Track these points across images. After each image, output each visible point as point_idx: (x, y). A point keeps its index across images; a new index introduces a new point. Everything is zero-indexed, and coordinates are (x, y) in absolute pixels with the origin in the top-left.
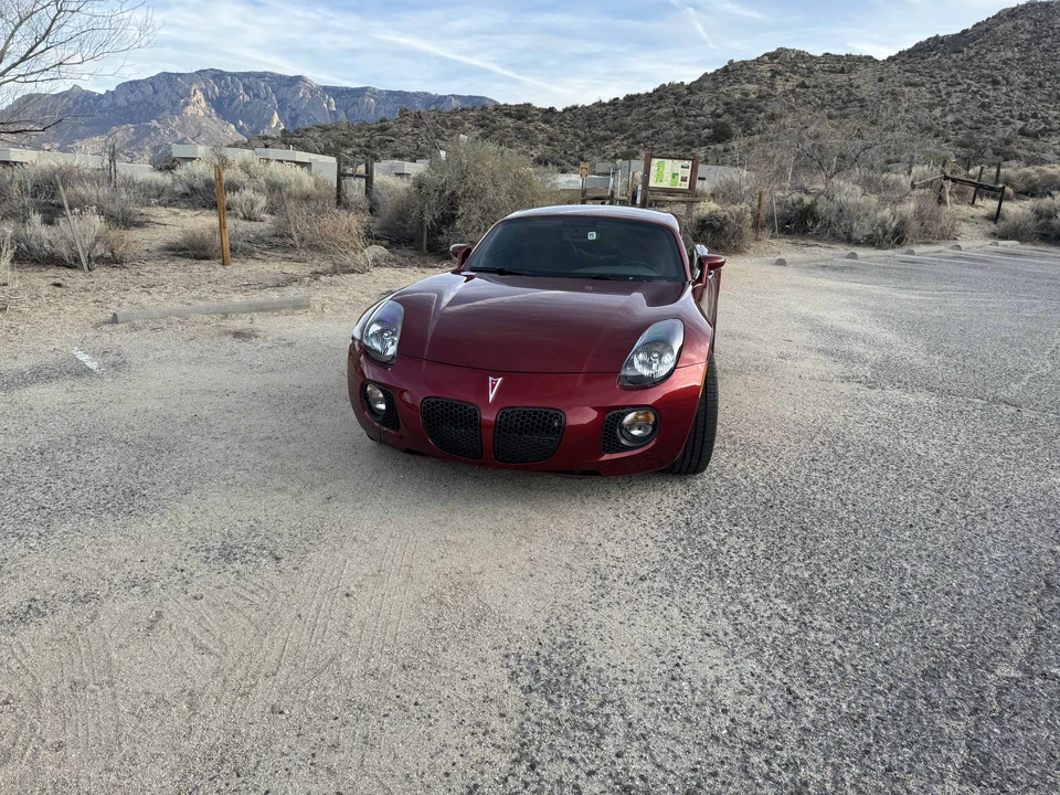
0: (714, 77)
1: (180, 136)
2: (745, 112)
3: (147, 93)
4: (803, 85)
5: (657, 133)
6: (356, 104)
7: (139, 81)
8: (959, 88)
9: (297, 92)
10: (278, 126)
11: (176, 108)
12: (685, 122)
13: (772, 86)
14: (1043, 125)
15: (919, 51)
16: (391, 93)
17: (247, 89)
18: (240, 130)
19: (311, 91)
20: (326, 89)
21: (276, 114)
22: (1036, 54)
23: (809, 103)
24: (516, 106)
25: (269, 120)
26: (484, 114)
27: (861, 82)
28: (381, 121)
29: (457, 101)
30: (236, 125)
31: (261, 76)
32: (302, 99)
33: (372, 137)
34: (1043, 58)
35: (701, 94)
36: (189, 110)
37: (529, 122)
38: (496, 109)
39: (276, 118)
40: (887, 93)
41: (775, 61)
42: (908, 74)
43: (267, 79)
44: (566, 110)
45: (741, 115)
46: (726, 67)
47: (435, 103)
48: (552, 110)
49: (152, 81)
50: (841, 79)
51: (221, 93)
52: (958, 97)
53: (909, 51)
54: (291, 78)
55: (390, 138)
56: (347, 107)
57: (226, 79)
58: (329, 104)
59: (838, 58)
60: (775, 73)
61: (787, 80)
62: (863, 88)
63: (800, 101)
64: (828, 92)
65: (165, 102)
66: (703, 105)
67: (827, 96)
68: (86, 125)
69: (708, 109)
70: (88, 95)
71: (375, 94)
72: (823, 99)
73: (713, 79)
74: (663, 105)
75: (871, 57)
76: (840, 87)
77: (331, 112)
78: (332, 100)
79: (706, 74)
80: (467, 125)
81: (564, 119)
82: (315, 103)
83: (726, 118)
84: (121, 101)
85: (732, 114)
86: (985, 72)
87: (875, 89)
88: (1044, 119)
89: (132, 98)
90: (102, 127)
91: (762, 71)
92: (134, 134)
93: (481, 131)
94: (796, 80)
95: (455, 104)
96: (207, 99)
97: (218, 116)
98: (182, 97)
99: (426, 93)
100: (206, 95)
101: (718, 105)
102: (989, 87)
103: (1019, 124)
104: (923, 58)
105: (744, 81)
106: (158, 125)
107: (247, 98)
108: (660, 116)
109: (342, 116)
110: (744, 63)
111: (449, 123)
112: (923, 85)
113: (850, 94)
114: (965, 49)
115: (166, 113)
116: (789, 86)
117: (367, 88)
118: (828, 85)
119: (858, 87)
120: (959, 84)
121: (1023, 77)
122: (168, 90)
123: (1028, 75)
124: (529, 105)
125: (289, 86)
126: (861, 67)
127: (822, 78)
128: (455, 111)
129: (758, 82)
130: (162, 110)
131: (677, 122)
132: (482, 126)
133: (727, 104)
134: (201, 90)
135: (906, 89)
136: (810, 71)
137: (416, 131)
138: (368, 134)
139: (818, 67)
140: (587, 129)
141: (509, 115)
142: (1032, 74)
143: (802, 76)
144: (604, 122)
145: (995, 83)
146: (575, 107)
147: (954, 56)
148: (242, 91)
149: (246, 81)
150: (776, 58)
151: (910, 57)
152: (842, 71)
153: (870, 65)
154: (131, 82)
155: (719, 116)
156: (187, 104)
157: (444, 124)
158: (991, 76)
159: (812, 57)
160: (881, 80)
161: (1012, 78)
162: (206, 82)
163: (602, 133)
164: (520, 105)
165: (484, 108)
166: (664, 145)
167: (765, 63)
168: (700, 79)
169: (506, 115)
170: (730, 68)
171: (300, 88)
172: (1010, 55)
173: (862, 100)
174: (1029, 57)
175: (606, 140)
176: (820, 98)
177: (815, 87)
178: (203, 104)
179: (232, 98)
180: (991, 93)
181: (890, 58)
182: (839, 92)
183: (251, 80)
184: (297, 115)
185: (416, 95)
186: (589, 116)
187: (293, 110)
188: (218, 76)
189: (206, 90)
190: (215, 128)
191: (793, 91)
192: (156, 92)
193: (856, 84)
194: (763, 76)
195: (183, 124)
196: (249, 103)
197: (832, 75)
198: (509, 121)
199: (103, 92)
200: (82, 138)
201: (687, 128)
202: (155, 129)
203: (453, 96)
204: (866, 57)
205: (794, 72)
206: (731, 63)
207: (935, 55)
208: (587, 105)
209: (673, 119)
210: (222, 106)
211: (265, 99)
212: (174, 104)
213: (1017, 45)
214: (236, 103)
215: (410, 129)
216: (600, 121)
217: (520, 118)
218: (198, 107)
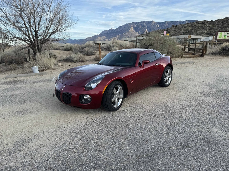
1: (128, 36)
3: (123, 28)
6: (164, 25)
7: (122, 26)
9: (151, 24)
10: (147, 32)
11: (128, 30)
16: (172, 22)
17: (141, 25)
18: (139, 33)
19: (154, 24)
20: (157, 23)
21: (146, 29)
24: (202, 21)
25: (145, 31)
26: (193, 24)
28: (167, 28)
29: (188, 22)
30: (138, 33)
31: (144, 22)
32: (152, 25)
36: (130, 31)
37: (205, 25)
38: (196, 23)
39: (146, 30)
43: (145, 22)
44: (215, 21)
47: (182, 23)
48: (212, 21)
49: (124, 26)
51: (136, 26)
54: (150, 21)
55: (169, 32)
56: (162, 26)
58: (158, 26)
65: (126, 29)
68: (113, 35)
70: (113, 30)
71: (168, 22)
77: (158, 28)
78: (158, 25)
80: (188, 27)
81: (215, 23)
82: (155, 26)
84: (119, 30)
89: (120, 29)
90: (115, 36)
92: (120, 36)
93: (192, 28)
95: (187, 22)
96: (134, 28)
97: (135, 31)
99: (180, 21)
100: (133, 27)
106: (124, 34)
107: (141, 27)
109: (160, 28)
111: (184, 27)
115: (126, 32)
117: (165, 22)
122: (127, 27)
124: (206, 20)
125: (150, 23)
128: (186, 24)
130: (125, 31)
132: (192, 27)
134: (133, 26)
137: (175, 30)
140: (222, 25)
141: (200, 24)
144: (227, 23)
146: (219, 20)
148: (140, 26)
149: (141, 23)
154: (120, 26)
156: (130, 29)
157: (182, 27)
162: (134, 24)
163: (226, 25)
164: (203, 21)
165: (193, 23)
169: (199, 24)
171: (152, 23)
175: (227, 27)
178: (133, 29)
179: (138, 27)
183: (142, 23)
185: (178, 21)
186: (223, 21)
187: (150, 28)
188: (136, 23)
190: (135, 34)
192: (124, 28)
195: (129, 33)
196: (141, 28)
198: (199, 25)
199: (116, 29)
200: (112, 38)
202: (124, 35)
203: (187, 21)
208: (222, 19)
210: (136, 29)
211: (145, 26)
212: (127, 30)
214: (139, 28)
215: (174, 30)
216: (226, 22)
217: (203, 24)
218: (132, 30)
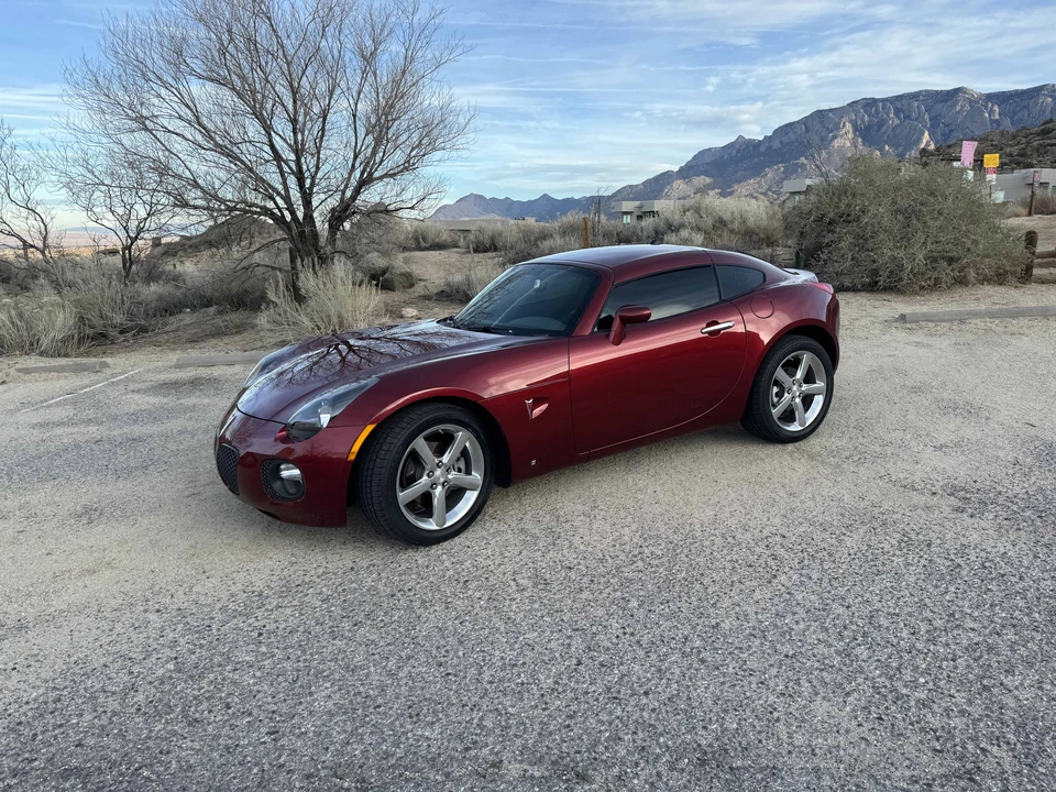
1: (825, 169)
3: (799, 132)
6: (1027, 107)
7: (793, 123)
9: (954, 106)
10: (928, 144)
11: (824, 142)
17: (897, 112)
19: (971, 101)
20: (991, 97)
21: (927, 133)
25: (919, 140)
28: (1045, 123)
31: (914, 96)
32: (959, 112)
33: (1028, 143)
36: (837, 143)
39: (926, 137)
43: (921, 98)
49: (805, 121)
51: (870, 121)
54: (948, 91)
56: (1014, 113)
57: (877, 106)
58: (991, 112)
65: (815, 139)
68: (745, 170)
70: (750, 143)
77: (992, 121)
78: (996, 108)
82: (974, 114)
84: (776, 144)
89: (785, 140)
90: (757, 171)
92: (783, 172)
96: (855, 129)
97: (864, 144)
98: (831, 132)
100: (854, 125)
106: (805, 162)
107: (897, 121)
109: (1007, 123)
115: (814, 149)
117: (1038, 90)
122: (819, 127)
125: (944, 101)
130: (810, 146)
134: (850, 122)
138: (1024, 140)
148: (892, 115)
149: (898, 104)
154: (786, 125)
156: (835, 137)
162: (856, 112)
171: (957, 102)
178: (851, 135)
179: (881, 124)
183: (901, 103)
184: (951, 131)
187: (947, 126)
188: (869, 104)
189: (856, 120)
192: (807, 130)
195: (829, 158)
196: (899, 126)
199: (761, 138)
200: (739, 182)
202: (803, 166)
210: (870, 134)
211: (916, 119)
212: (823, 139)
214: (884, 128)
218: (846, 139)
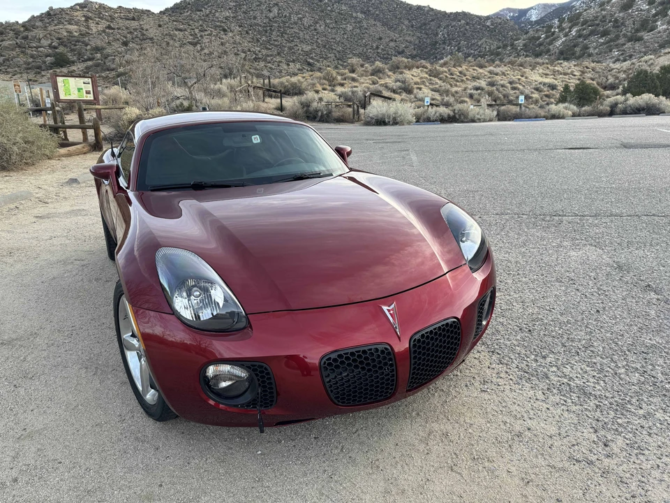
0: (41, 18)
2: (75, 45)
4: (109, 27)
5: (8, 60)
8: (206, 33)
12: (29, 51)
13: (88, 27)
14: (254, 56)
15: (178, 8)
22: (241, 16)
23: (118, 40)
27: (148, 27)
34: (245, 17)
35: (36, 31)
40: (166, 34)
41: (86, 9)
42: (175, 23)
45: (73, 47)
46: (48, 12)
50: (134, 24)
52: (207, 38)
53: (171, 8)
59: (129, 10)
60: (87, 18)
61: (98, 24)
62: (150, 31)
63: (111, 38)
64: (128, 33)
66: (40, 39)
67: (128, 35)
69: (45, 42)
72: (126, 37)
73: (41, 21)
74: (6, 38)
75: (149, 11)
76: (135, 30)
79: (33, 17)
83: (61, 49)
85: (65, 46)
86: (218, 24)
87: (158, 31)
88: (254, 53)
91: (77, 16)
94: (103, 24)
101: (52, 40)
102: (222, 33)
103: (243, 55)
104: (181, 14)
105: (66, 23)
108: (7, 47)
110: (62, 9)
112: (185, 30)
113: (143, 35)
114: (203, 9)
116: (100, 27)
118: (127, 28)
119: (147, 30)
120: (206, 30)
121: (237, 27)
123: (240, 26)
126: (145, 17)
127: (122, 23)
129: (77, 23)
131: (22, 52)
133: (59, 39)
135: (177, 33)
136: (112, 18)
139: (116, 15)
142: (241, 26)
143: (108, 21)
145: (225, 30)
147: (198, 13)
150: (85, 7)
151: (173, 12)
152: (134, 19)
153: (151, 16)
155: (56, 48)
158: (221, 26)
159: (111, 9)
160: (160, 26)
161: (232, 28)
166: (16, 69)
167: (77, 10)
168: (30, 20)
170: (52, 13)
172: (228, 14)
173: (151, 39)
174: (238, 16)
176: (124, 37)
177: (118, 29)
180: (224, 36)
181: (161, 12)
182: (135, 33)
191: (104, 31)
193: (145, 28)
194: (79, 20)
197: (128, 22)
201: (32, 56)
204: (146, 10)
205: (102, 18)
206: (51, 8)
207: (187, 12)
209: (17, 50)
213: (230, 9)
